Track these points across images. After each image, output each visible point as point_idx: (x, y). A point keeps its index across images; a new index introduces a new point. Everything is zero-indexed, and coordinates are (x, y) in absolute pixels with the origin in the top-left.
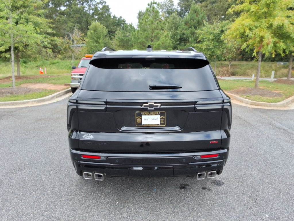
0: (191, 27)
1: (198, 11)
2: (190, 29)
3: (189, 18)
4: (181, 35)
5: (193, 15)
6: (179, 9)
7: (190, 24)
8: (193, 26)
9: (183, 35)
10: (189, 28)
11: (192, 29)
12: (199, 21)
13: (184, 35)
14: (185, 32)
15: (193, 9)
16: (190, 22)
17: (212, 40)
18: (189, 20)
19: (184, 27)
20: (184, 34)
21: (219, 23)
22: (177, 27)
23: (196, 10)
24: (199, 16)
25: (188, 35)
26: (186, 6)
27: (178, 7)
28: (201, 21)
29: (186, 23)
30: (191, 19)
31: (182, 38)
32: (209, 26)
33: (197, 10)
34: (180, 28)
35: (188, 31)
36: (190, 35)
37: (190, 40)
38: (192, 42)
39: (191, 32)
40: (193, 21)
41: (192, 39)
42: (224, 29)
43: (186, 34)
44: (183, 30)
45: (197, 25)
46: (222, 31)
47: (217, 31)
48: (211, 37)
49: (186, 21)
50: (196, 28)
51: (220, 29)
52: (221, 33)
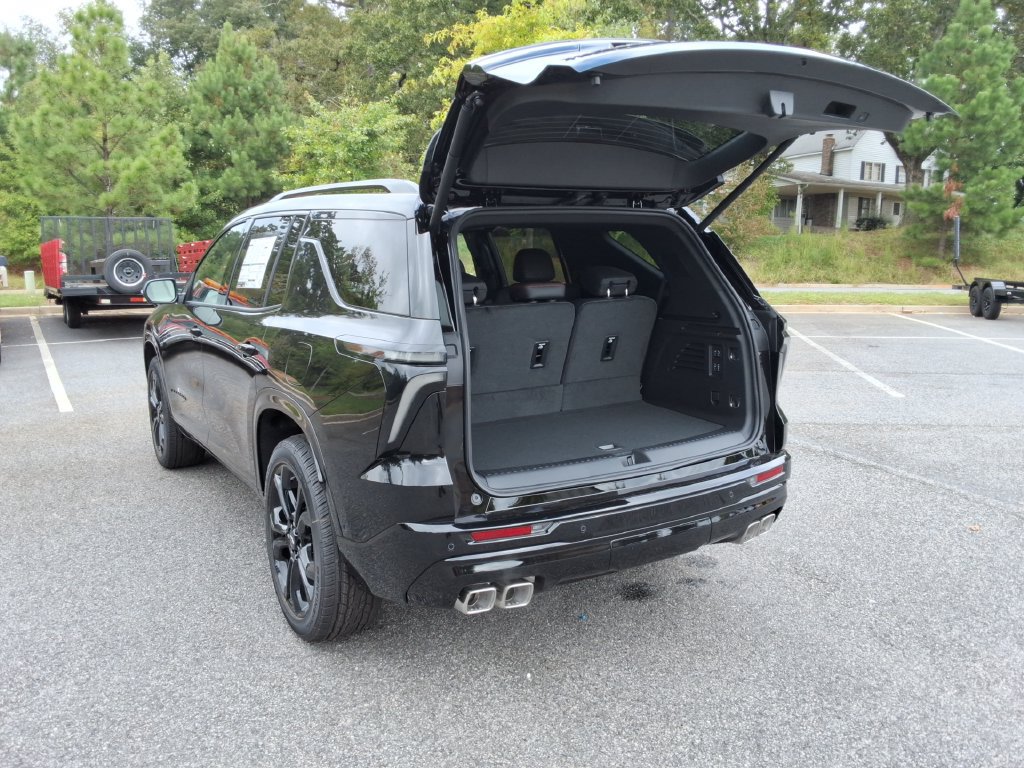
0: (231, 113)
1: (249, 58)
2: (228, 117)
3: (218, 80)
4: (197, 136)
5: (232, 71)
6: (146, 40)
7: (225, 99)
8: (238, 109)
9: (204, 138)
10: (224, 115)
11: (235, 118)
12: (259, 92)
13: (208, 140)
14: (212, 128)
15: (230, 49)
16: (223, 93)
17: (346, 162)
18: (221, 85)
19: (203, 108)
20: (206, 134)
21: (355, 109)
22: (177, 107)
23: (240, 53)
24: (255, 75)
25: (222, 137)
26: (176, 33)
27: (144, 32)
28: (266, 94)
29: (209, 98)
30: (226, 85)
31: (202, 150)
32: (326, 114)
33: (243, 52)
34: (188, 110)
35: (221, 124)
36: (229, 138)
37: (235, 156)
38: (241, 165)
39: (233, 128)
40: (236, 90)
41: (239, 153)
42: (376, 128)
43: (214, 136)
44: (203, 119)
45: (252, 105)
46: (372, 135)
47: (357, 135)
48: (341, 153)
49: (208, 90)
50: (249, 116)
51: (365, 128)
52: (368, 141)
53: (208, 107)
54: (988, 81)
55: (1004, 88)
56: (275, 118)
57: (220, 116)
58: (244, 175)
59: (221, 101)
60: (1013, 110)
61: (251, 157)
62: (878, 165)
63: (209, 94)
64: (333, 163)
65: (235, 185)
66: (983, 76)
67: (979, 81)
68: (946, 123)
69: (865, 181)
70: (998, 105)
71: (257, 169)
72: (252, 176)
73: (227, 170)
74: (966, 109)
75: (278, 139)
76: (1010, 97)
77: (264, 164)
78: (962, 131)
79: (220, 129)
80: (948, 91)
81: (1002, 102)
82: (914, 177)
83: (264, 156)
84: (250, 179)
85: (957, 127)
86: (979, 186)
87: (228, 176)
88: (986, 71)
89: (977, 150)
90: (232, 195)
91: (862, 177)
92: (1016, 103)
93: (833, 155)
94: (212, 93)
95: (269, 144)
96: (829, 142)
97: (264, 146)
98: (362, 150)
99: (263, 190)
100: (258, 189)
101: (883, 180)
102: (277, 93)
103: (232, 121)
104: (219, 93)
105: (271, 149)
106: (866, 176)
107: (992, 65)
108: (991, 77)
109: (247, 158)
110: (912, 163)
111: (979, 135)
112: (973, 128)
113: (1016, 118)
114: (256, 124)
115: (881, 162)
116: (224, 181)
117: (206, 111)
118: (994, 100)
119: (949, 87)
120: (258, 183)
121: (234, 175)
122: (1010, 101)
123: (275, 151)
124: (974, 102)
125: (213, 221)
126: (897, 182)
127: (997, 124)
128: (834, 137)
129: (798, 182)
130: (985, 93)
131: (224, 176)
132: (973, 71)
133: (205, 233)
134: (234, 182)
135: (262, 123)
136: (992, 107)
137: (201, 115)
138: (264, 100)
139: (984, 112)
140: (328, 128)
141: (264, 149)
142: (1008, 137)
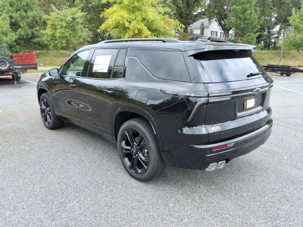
0: (20, 10)
2: (19, 12)
7: (17, 6)
8: (22, 9)
11: (21, 12)
14: (13, 15)
16: (16, 3)
17: (66, 27)
18: (15, 1)
21: (67, 10)
25: (17, 18)
28: (31, 4)
30: (17, 1)
32: (58, 12)
35: (17, 14)
36: (19, 19)
37: (22, 25)
38: (24, 27)
39: (21, 16)
40: (21, 3)
41: (23, 24)
42: (75, 16)
43: (14, 18)
44: (10, 12)
45: (27, 8)
46: (74, 19)
47: (69, 18)
48: (64, 24)
49: (11, 2)
50: (26, 11)
51: (71, 17)
52: (73, 21)
53: (11, 8)
54: (249, 9)
55: (253, 10)
56: (35, 12)
57: (16, 11)
58: (25, 31)
59: (16, 6)
60: (256, 17)
61: (27, 25)
62: (216, 32)
63: (11, 4)
64: (62, 27)
65: (22, 34)
66: (248, 7)
67: (247, 8)
68: (238, 20)
69: (212, 37)
70: (252, 15)
71: (29, 29)
72: (28, 31)
73: (20, 29)
74: (244, 16)
75: (36, 19)
76: (255, 13)
77: (31, 27)
78: (242, 23)
79: (16, 15)
80: (239, 11)
81: (253, 14)
82: (227, 36)
83: (31, 25)
84: (27, 32)
85: (241, 21)
86: (247, 38)
87: (20, 31)
88: (249, 5)
89: (246, 28)
90: (21, 38)
91: (211, 35)
92: (256, 15)
93: (203, 28)
94: (12, 3)
95: (33, 21)
96: (202, 24)
97: (31, 21)
98: (71, 23)
99: (31, 36)
100: (30, 35)
101: (217, 36)
102: (35, 4)
103: (20, 13)
104: (15, 3)
105: (34, 22)
106: (212, 35)
107: (250, 4)
108: (250, 7)
109: (26, 25)
110: (227, 31)
111: (246, 24)
112: (245, 22)
113: (257, 19)
114: (28, 14)
115: (216, 31)
116: (18, 33)
117: (11, 10)
118: (251, 14)
119: (239, 10)
120: (30, 34)
121: (22, 31)
122: (255, 14)
123: (35, 23)
124: (246, 14)
125: (15, 46)
126: (220, 37)
127: (252, 21)
128: (204, 23)
129: (195, 37)
130: (249, 12)
131: (18, 31)
132: (245, 5)
133: (13, 50)
134: (22, 33)
135: (30, 14)
136: (250, 16)
137: (9, 11)
138: (31, 6)
139: (248, 17)
140: (59, 16)
141: (31, 23)
142: (254, 25)
